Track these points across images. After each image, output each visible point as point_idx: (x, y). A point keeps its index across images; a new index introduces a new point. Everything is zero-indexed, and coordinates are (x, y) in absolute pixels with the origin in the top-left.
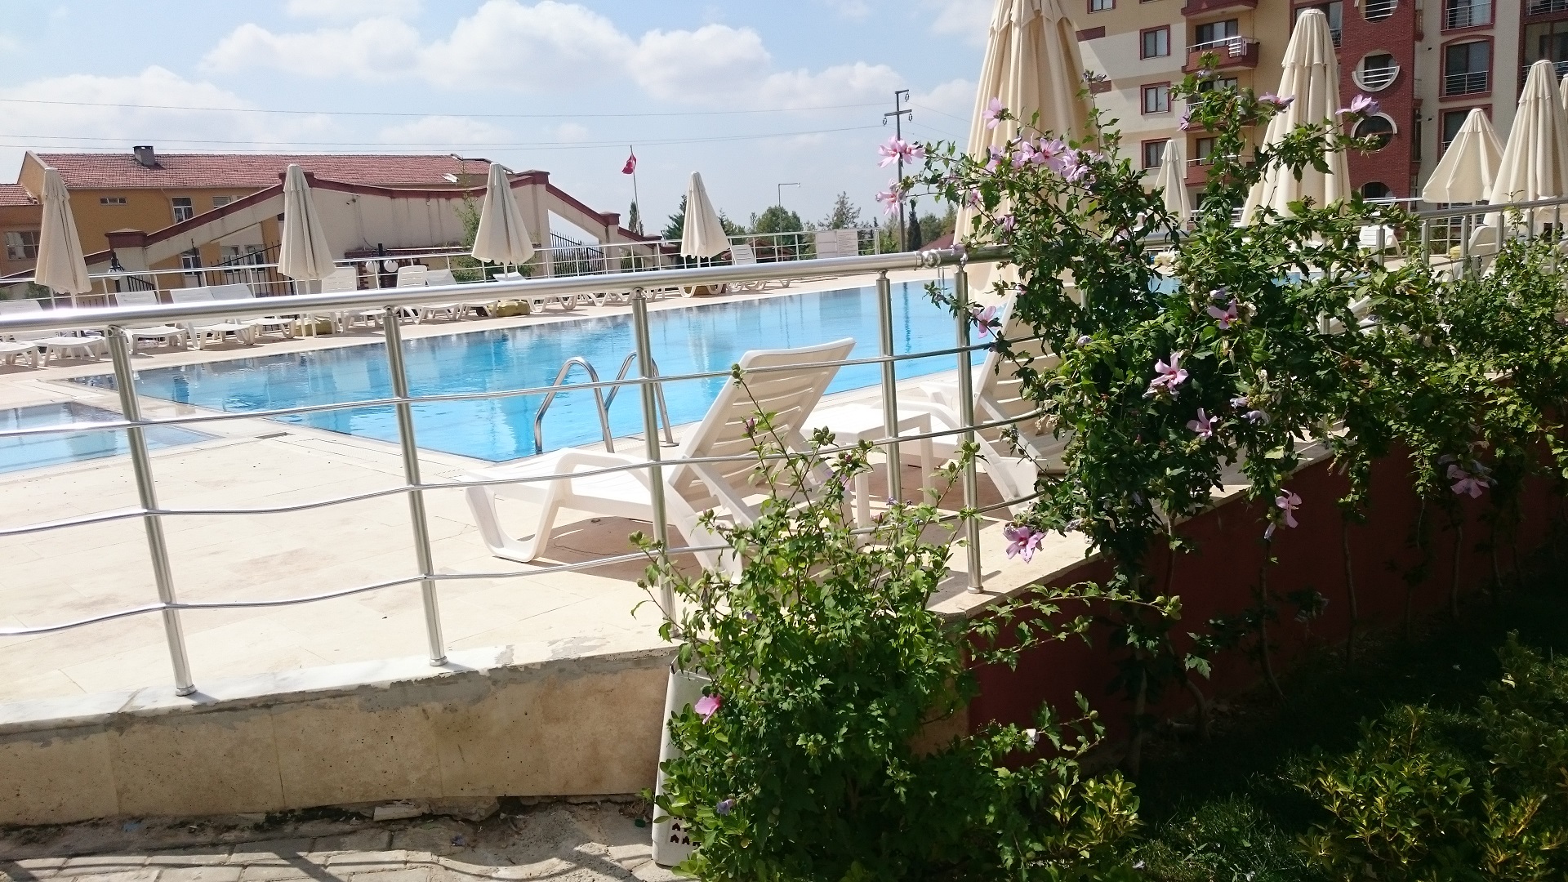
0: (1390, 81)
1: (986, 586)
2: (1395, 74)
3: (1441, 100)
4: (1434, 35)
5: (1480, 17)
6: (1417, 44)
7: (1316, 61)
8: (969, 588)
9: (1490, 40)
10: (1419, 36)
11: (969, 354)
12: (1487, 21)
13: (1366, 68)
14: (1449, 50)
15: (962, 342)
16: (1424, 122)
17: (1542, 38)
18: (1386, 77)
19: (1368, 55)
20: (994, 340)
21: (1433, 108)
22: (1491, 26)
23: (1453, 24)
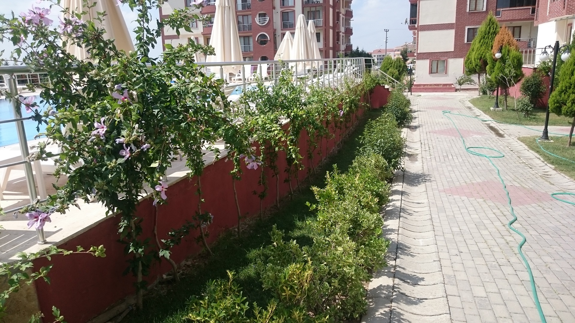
0: (266, 22)
1: (48, 240)
2: (268, 20)
3: (282, 30)
4: (278, 9)
5: (291, 4)
6: (274, 10)
7: (227, 5)
8: (38, 242)
9: (294, 11)
10: (274, 8)
11: (22, 123)
12: (293, 5)
13: (259, 17)
14: (283, 13)
15: (17, 116)
16: (277, 36)
17: (308, 12)
18: (265, 21)
19: (260, 13)
20: (34, 115)
21: (279, 32)
22: (294, 7)
23: (283, 5)
